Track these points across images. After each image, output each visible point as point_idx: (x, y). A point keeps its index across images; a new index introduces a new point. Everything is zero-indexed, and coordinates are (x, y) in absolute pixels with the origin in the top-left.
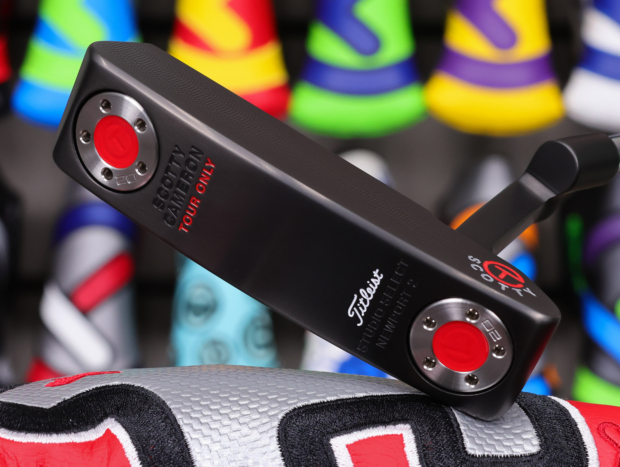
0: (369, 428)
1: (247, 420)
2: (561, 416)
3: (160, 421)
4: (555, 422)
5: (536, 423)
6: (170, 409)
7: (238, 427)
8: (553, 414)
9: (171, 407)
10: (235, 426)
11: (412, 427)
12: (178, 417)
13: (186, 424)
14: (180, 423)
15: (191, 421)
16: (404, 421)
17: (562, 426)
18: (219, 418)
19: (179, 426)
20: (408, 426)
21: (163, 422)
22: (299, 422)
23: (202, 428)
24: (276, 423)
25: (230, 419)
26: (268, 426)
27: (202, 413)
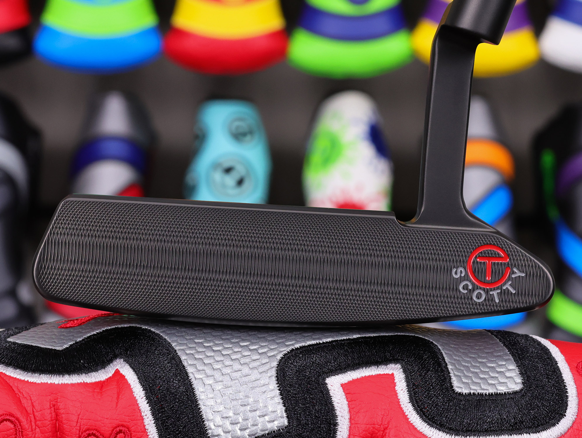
0: (362, 368)
1: (247, 360)
2: (543, 355)
3: (166, 362)
4: (537, 361)
5: (520, 362)
6: (176, 351)
7: (240, 367)
8: (534, 353)
9: (177, 348)
10: (237, 366)
11: (402, 367)
12: (183, 358)
13: (191, 365)
14: (185, 363)
15: (195, 362)
16: (395, 361)
17: (544, 364)
18: (222, 358)
19: (184, 366)
20: (399, 366)
21: (168, 363)
22: (297, 362)
23: (205, 368)
24: (275, 364)
25: (232, 360)
26: (267, 367)
27: (205, 354)
